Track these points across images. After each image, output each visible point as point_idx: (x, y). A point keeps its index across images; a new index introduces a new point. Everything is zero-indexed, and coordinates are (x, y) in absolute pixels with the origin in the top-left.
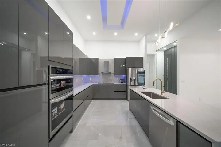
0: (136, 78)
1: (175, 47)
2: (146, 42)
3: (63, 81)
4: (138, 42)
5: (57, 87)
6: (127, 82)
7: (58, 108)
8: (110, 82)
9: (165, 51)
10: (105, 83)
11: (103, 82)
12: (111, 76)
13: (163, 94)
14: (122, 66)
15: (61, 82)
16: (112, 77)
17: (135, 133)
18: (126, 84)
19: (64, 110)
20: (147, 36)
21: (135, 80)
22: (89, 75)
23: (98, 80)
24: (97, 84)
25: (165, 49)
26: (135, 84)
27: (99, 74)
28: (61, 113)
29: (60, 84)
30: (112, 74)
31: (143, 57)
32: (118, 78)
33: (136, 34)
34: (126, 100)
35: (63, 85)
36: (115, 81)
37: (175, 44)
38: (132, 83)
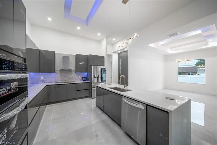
0: (99, 76)
1: (127, 51)
2: (107, 44)
3: (14, 83)
4: (100, 42)
5: (6, 93)
6: (90, 79)
7: (7, 130)
8: (71, 81)
9: (119, 54)
10: (64, 82)
11: (61, 82)
12: (71, 73)
13: (126, 87)
14: (81, 63)
15: (12, 84)
16: (72, 75)
17: (108, 126)
18: (89, 82)
19: (16, 129)
20: (108, 38)
21: (98, 78)
22: (40, 72)
23: (54, 79)
24: (54, 84)
25: (119, 52)
26: (98, 81)
27: (56, 72)
28: (12, 135)
29: (9, 87)
30: (73, 71)
31: (104, 57)
32: (79, 77)
33: (99, 34)
34: (89, 98)
35: (15, 90)
36: (77, 79)
37: (126, 49)
38: (96, 81)
